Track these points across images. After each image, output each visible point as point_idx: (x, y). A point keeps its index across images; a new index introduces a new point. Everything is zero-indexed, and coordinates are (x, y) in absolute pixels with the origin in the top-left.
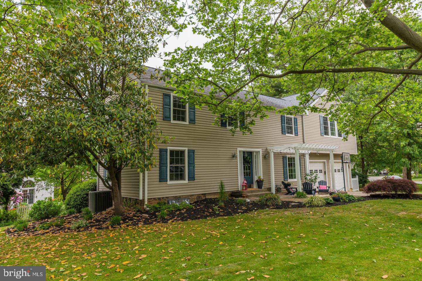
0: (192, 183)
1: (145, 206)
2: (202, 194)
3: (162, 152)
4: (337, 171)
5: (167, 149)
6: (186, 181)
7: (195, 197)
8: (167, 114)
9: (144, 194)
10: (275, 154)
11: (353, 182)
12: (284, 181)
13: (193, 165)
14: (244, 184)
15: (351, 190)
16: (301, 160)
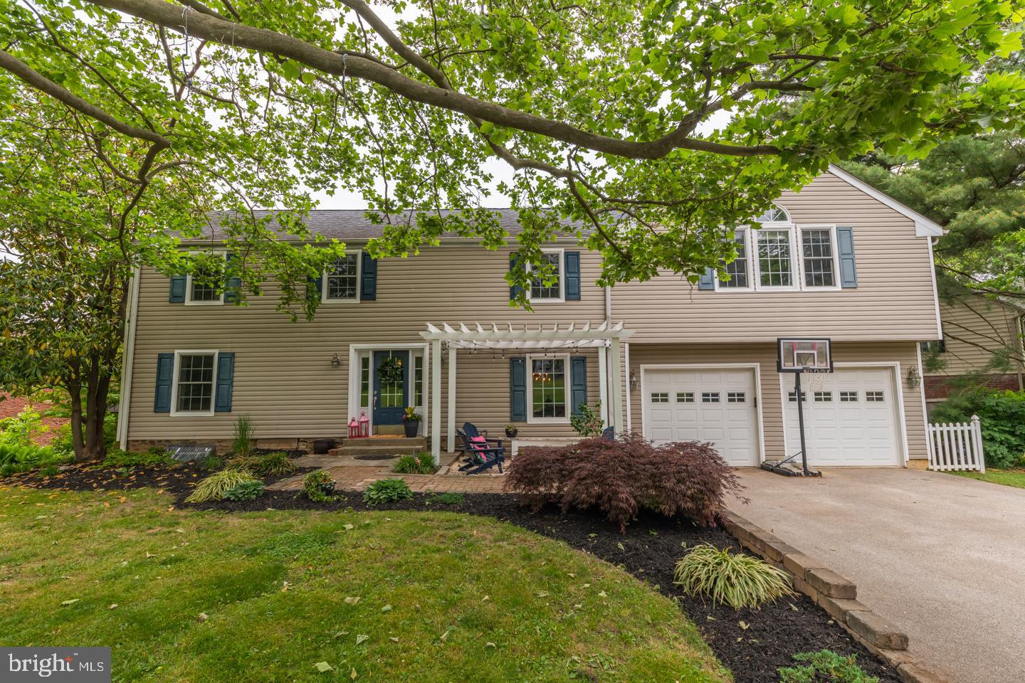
0: (224, 416)
3: (164, 361)
5: (173, 354)
6: (211, 413)
7: (231, 444)
8: (178, 291)
9: (121, 432)
11: (935, 436)
12: (512, 421)
13: (229, 382)
14: (355, 424)
15: (918, 462)
16: (588, 365)
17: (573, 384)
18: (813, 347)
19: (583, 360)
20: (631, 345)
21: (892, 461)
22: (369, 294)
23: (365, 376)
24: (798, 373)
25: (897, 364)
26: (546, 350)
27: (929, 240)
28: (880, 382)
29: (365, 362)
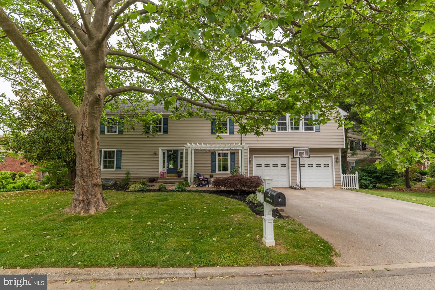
0: (119, 170)
5: (102, 150)
6: (114, 170)
7: (121, 179)
8: (102, 130)
11: (344, 178)
12: (212, 172)
13: (120, 160)
14: (161, 173)
15: (338, 186)
16: (236, 155)
17: (231, 161)
18: (304, 150)
19: (234, 153)
20: (249, 149)
21: (331, 186)
22: (166, 132)
23: (164, 158)
24: (299, 158)
25: (333, 155)
26: (222, 150)
27: (343, 116)
28: (328, 161)
29: (164, 153)
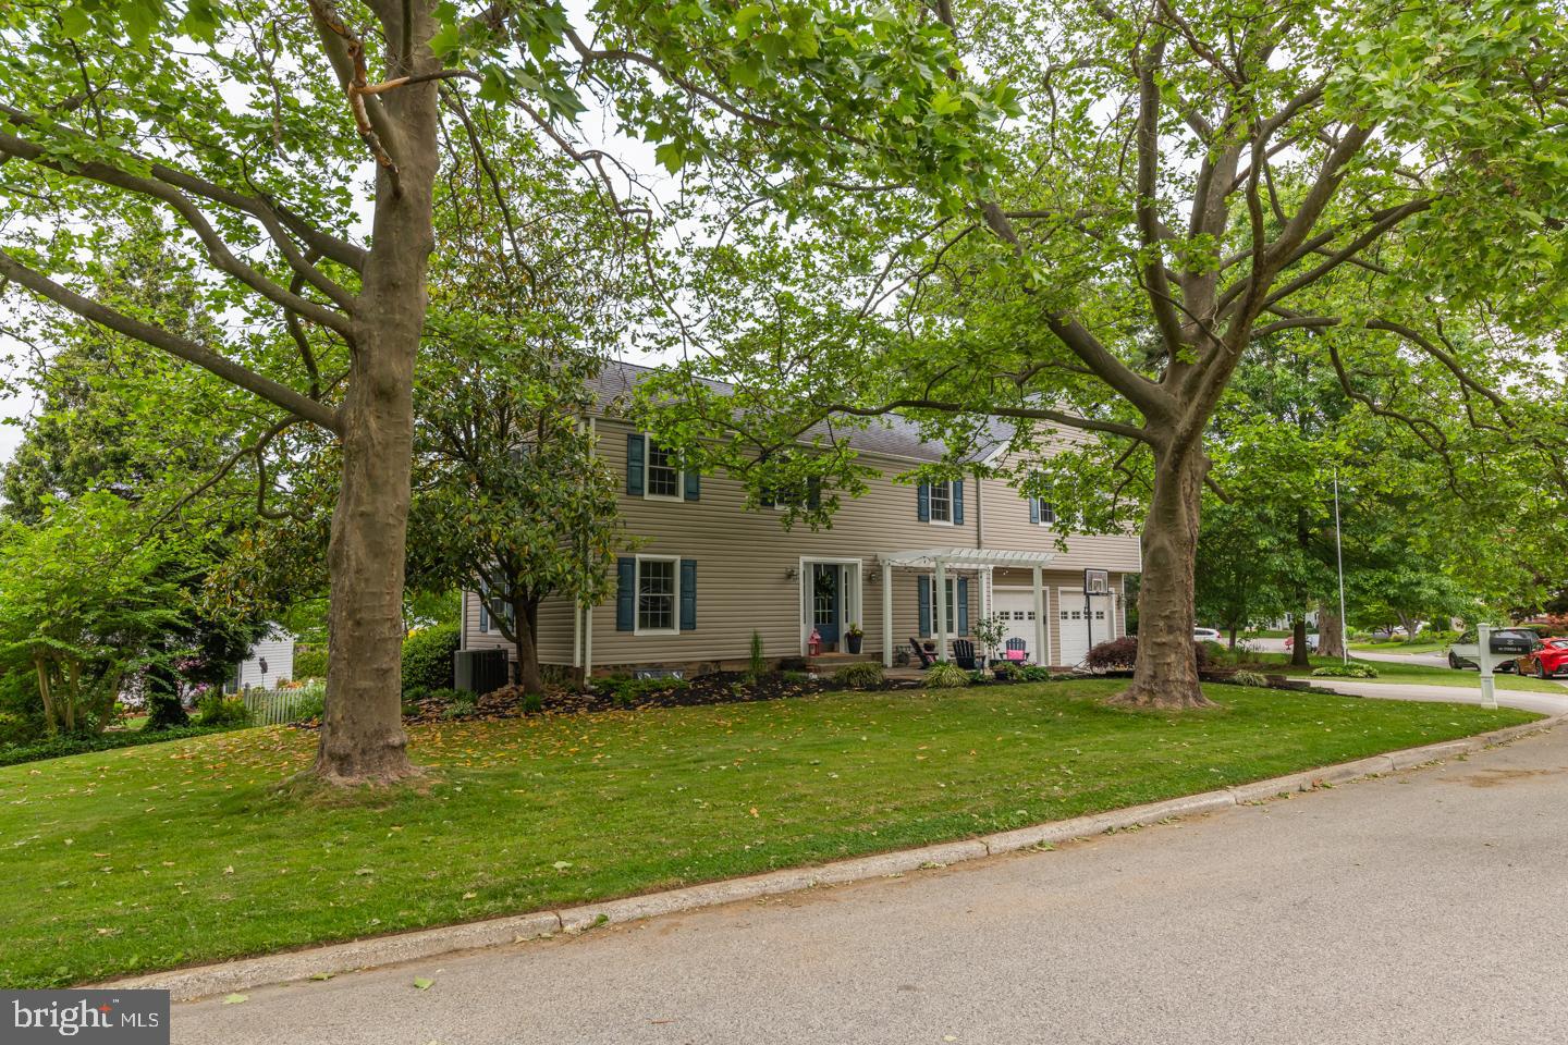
0: (690, 634)
1: (586, 682)
2: (712, 662)
3: (624, 565)
4: (1070, 615)
5: (634, 559)
6: (676, 632)
7: (696, 667)
8: (636, 481)
9: (583, 655)
10: (895, 570)
12: (920, 636)
13: (692, 595)
16: (969, 586)
17: (959, 603)
18: (1101, 578)
19: (967, 581)
22: (814, 507)
25: (1113, 590)
26: (942, 570)
28: (1104, 605)
29: (809, 576)
